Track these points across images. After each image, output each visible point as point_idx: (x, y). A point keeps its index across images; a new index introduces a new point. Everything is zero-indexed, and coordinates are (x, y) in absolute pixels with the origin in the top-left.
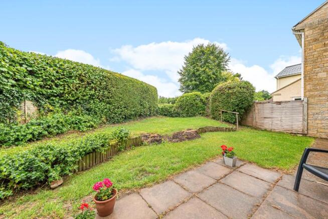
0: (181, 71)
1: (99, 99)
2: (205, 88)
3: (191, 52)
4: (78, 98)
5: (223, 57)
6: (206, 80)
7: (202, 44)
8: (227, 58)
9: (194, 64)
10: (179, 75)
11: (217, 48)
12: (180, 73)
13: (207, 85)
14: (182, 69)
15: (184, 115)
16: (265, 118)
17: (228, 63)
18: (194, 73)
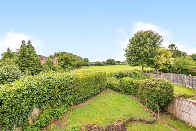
0: (126, 49)
1: (69, 94)
2: (143, 61)
3: (133, 37)
4: (58, 97)
5: (158, 39)
6: (143, 56)
7: (141, 30)
8: (161, 39)
9: (135, 44)
10: (125, 51)
11: (152, 32)
12: (126, 51)
13: (145, 59)
14: (127, 47)
15: (123, 92)
16: (183, 111)
17: (161, 43)
18: (135, 51)
